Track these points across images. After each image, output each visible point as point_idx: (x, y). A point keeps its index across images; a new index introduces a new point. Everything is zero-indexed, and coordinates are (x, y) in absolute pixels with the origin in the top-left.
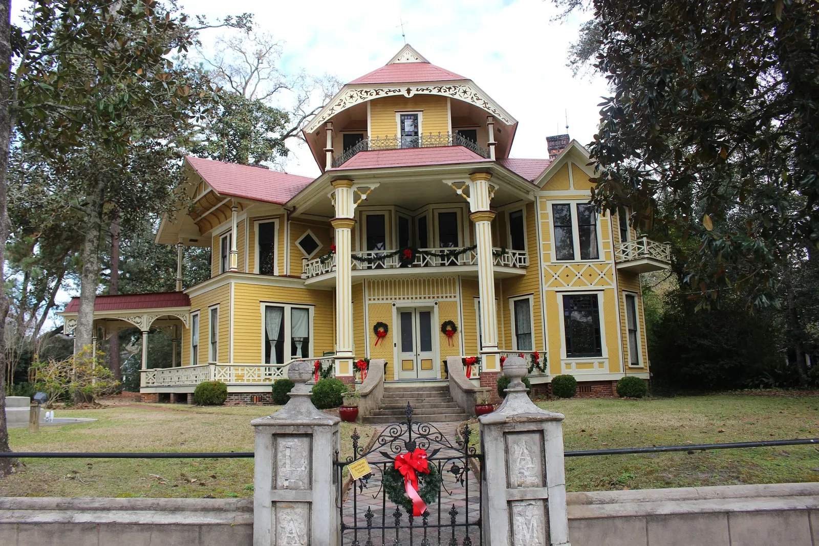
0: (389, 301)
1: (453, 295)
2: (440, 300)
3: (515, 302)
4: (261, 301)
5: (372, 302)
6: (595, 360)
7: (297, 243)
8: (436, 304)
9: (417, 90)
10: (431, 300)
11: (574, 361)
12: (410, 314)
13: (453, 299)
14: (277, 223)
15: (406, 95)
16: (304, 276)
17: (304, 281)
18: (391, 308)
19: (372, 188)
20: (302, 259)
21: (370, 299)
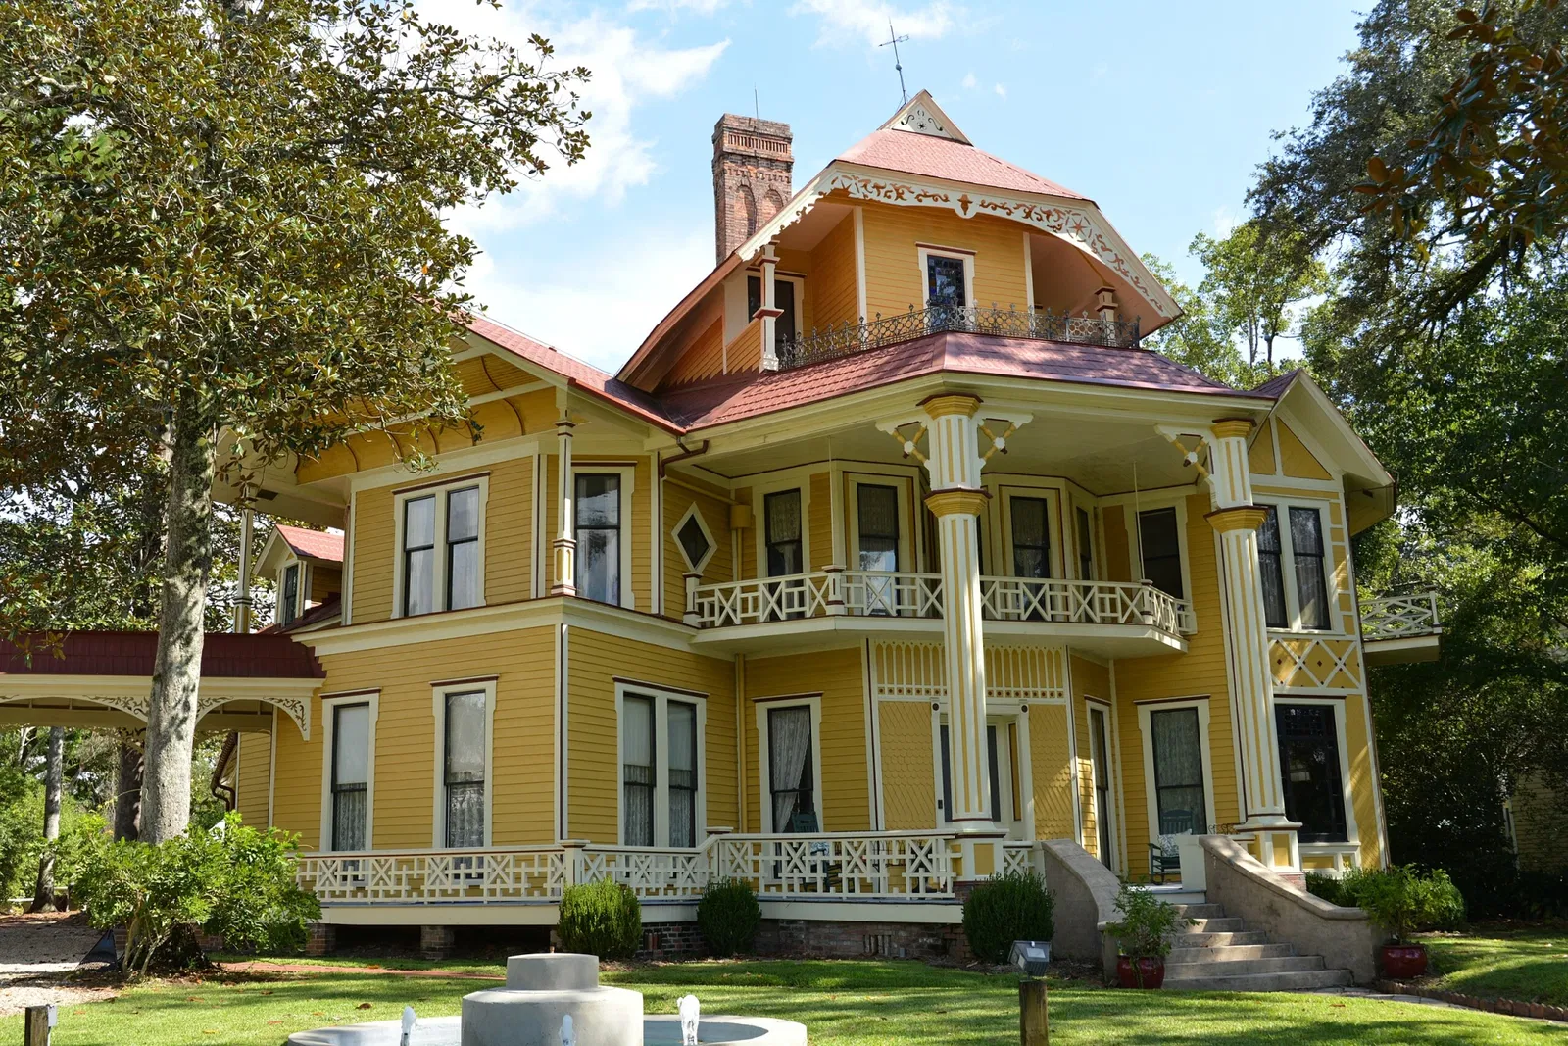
1: (1056, 690)
3: (1153, 713)
4: (616, 680)
5: (886, 697)
6: (1333, 847)
7: (675, 533)
8: (1024, 709)
9: (982, 205)
10: (1014, 700)
13: (1056, 701)
14: (628, 475)
15: (960, 212)
16: (691, 621)
17: (692, 632)
18: (929, 715)
19: (1017, 425)
20: (686, 577)
21: (881, 691)
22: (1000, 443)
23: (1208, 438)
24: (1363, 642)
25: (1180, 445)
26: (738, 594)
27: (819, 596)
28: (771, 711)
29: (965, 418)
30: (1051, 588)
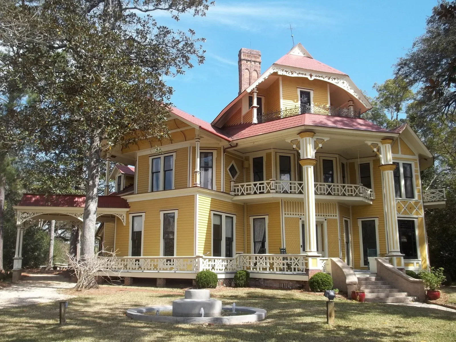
0: (297, 216)
1: (335, 214)
2: (328, 217)
3: (362, 221)
4: (211, 210)
5: (287, 216)
6: (414, 261)
7: (228, 169)
8: (326, 220)
9: (316, 76)
10: (323, 217)
13: (335, 218)
14: (215, 153)
15: (309, 78)
16: (232, 194)
17: (232, 197)
18: (299, 221)
19: (325, 140)
20: (231, 181)
21: (285, 214)
22: (320, 146)
23: (380, 145)
24: (423, 202)
25: (372, 146)
26: (245, 186)
27: (268, 187)
28: (254, 219)
29: (311, 138)
30: (334, 186)
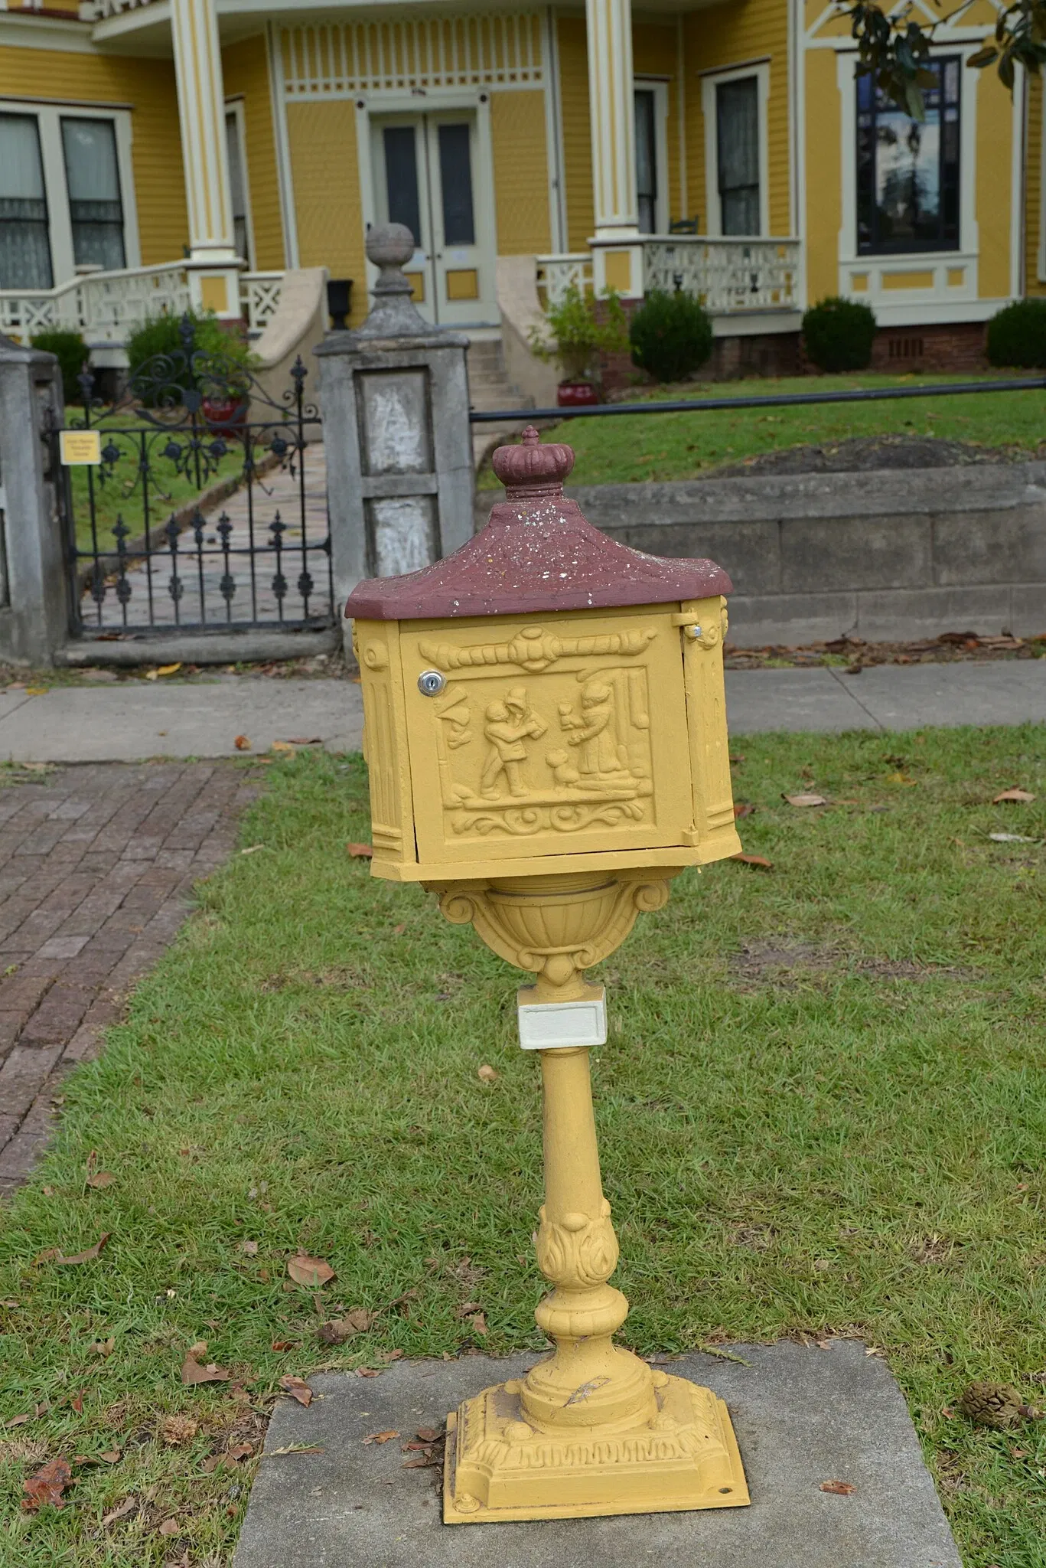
0: (346, 94)
1: (531, 70)
2: (495, 86)
3: (718, 86)
5: (296, 96)
6: (937, 262)
8: (483, 99)
11: (878, 265)
12: (410, 132)
13: (531, 84)
16: (86, 11)
17: (86, 28)
18: (353, 117)
21: (289, 89)
